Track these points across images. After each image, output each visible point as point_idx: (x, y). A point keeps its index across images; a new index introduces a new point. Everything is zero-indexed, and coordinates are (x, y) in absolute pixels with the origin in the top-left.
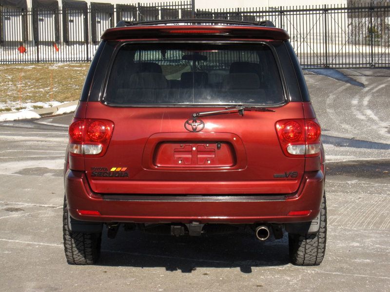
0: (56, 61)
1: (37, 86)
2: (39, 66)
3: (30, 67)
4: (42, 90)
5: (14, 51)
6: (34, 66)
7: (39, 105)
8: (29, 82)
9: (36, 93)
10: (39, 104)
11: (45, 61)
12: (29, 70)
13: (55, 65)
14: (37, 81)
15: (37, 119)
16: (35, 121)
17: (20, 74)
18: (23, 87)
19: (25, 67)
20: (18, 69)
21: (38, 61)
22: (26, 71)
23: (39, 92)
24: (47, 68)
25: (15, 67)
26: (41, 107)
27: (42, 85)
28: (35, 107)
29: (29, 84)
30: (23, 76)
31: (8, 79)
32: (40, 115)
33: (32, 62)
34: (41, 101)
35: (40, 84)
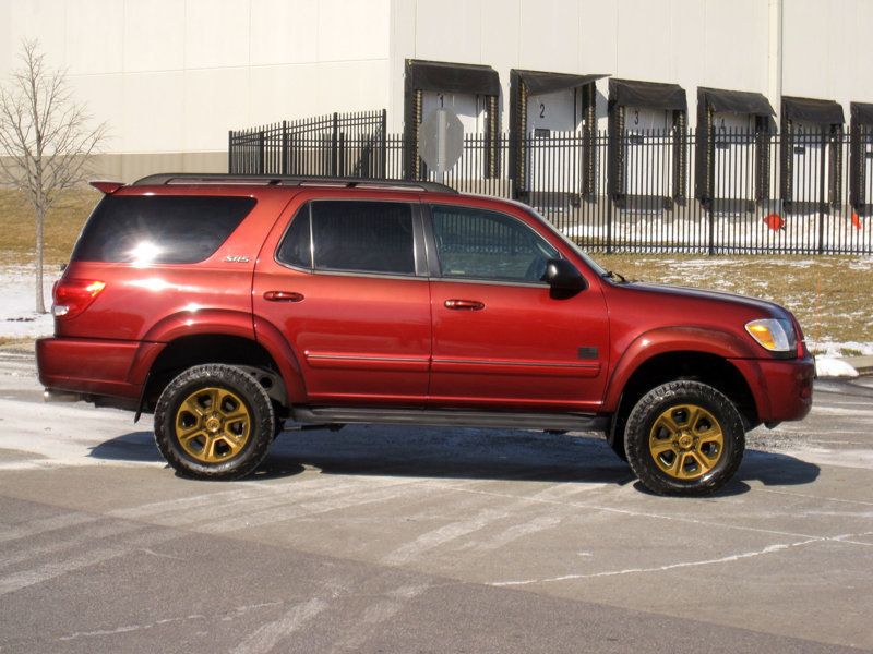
0: (864, 252)
1: (832, 306)
2: (825, 261)
3: (805, 264)
4: (845, 315)
5: (754, 224)
6: (812, 262)
7: (853, 349)
8: (813, 298)
9: (835, 321)
10: (852, 345)
11: (837, 252)
12: (804, 271)
13: (862, 261)
14: (830, 294)
15: (855, 378)
16: (853, 382)
17: (785, 277)
18: (799, 307)
19: (793, 264)
20: (777, 266)
21: (821, 249)
22: (797, 272)
23: (842, 319)
24: (846, 267)
25: (767, 261)
26: (857, 353)
27: (843, 304)
28: (845, 352)
29: (812, 301)
30: (795, 284)
31: (760, 287)
32: (858, 369)
33: (805, 253)
34: (855, 340)
35: (838, 302)
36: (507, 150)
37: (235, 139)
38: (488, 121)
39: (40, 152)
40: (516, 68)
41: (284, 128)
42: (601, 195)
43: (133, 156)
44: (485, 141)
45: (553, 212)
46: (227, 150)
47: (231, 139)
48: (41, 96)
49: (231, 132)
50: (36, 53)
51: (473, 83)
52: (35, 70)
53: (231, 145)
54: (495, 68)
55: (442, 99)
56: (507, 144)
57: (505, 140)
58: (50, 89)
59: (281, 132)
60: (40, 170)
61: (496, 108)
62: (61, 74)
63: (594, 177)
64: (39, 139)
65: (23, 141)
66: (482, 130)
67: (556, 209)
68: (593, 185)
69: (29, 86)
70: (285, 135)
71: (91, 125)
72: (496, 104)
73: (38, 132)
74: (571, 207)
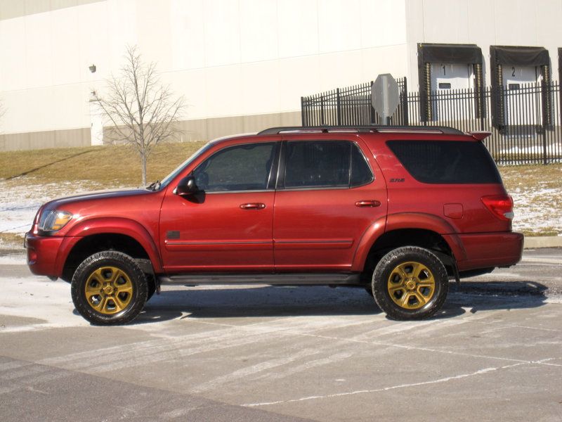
36: (489, 98)
37: (306, 103)
38: (476, 81)
39: (142, 119)
40: (494, 44)
41: (338, 93)
42: (556, 125)
43: (250, 117)
44: (475, 93)
45: (524, 138)
46: (300, 110)
47: (302, 102)
48: (141, 83)
49: (302, 98)
50: (136, 55)
51: (464, 57)
52: (135, 66)
53: (302, 106)
54: (479, 45)
55: (444, 68)
56: (489, 94)
57: (488, 92)
58: (146, 77)
59: (336, 95)
60: (142, 130)
61: (481, 72)
62: (152, 67)
63: (550, 113)
64: (141, 109)
65: (129, 112)
66: (472, 86)
67: (526, 136)
68: (550, 118)
69: (132, 75)
70: (338, 97)
71: (172, 99)
72: (481, 69)
73: (140, 106)
74: (536, 134)
